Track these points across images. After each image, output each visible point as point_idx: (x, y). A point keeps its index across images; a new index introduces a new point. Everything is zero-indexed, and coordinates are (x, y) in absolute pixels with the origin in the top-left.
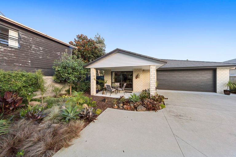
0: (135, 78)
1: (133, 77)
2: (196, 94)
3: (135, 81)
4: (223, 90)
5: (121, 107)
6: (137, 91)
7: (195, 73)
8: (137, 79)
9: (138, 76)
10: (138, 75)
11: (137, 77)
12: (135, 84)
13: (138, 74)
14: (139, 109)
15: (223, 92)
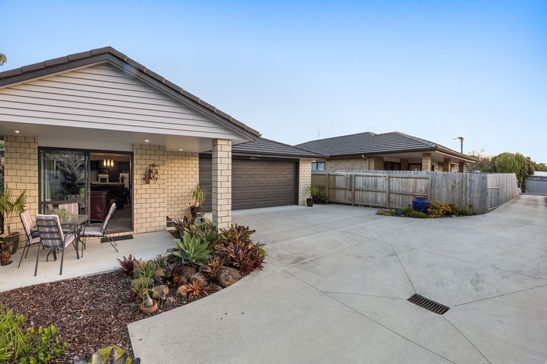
0: (139, 182)
1: (136, 177)
2: (279, 212)
3: (139, 191)
4: (306, 200)
5: (172, 299)
6: (149, 230)
7: (273, 168)
8: (148, 183)
9: (150, 171)
10: (154, 169)
11: (148, 178)
12: (139, 201)
13: (154, 165)
14: (227, 280)
15: (306, 202)
